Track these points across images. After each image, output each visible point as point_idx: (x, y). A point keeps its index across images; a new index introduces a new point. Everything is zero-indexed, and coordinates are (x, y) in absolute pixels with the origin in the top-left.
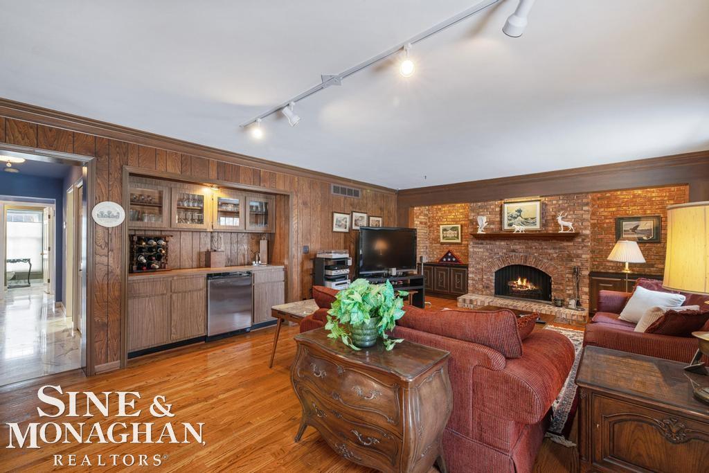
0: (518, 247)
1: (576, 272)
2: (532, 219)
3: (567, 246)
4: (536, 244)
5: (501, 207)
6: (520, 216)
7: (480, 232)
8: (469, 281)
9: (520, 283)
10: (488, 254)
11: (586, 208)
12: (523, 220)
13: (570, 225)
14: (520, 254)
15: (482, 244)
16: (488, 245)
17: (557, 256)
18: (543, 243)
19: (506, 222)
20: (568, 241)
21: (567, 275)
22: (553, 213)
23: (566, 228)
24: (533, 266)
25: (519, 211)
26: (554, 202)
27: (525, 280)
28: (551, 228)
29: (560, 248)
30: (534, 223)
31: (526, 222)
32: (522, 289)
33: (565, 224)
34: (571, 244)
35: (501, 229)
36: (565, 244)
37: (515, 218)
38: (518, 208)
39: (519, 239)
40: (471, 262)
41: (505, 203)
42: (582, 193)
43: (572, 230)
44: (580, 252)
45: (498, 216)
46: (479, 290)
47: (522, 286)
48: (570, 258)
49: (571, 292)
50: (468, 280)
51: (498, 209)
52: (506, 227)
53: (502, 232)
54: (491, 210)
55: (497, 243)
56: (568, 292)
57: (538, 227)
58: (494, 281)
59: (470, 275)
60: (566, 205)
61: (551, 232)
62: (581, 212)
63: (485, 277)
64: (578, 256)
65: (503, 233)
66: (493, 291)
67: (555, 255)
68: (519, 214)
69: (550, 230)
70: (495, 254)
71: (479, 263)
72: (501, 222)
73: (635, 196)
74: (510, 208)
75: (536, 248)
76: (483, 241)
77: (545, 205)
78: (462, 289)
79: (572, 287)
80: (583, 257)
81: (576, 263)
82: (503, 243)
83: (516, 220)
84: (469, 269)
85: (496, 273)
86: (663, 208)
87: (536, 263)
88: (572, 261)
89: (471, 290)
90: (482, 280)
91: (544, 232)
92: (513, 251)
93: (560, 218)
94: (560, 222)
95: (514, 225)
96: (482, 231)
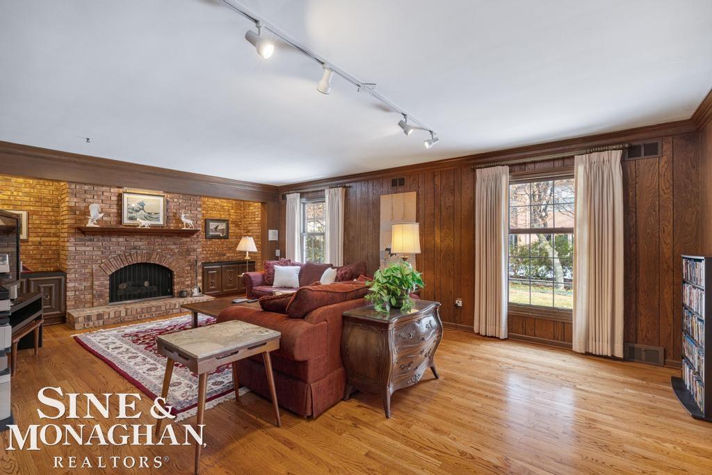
0: (140, 243)
1: (193, 265)
2: (156, 214)
3: (186, 242)
4: (158, 240)
5: (120, 197)
6: (143, 209)
7: (90, 224)
8: (69, 294)
10: (100, 253)
11: (199, 209)
12: (146, 214)
13: (190, 222)
14: (142, 251)
15: (91, 240)
16: (100, 242)
17: (178, 252)
18: (166, 239)
19: (126, 214)
20: (186, 237)
21: (187, 268)
22: (175, 210)
23: (187, 225)
24: (157, 263)
25: (142, 205)
26: (175, 200)
28: (172, 225)
29: (180, 244)
30: (158, 219)
31: (149, 216)
33: (187, 221)
34: (189, 240)
35: (120, 222)
36: (185, 239)
37: (137, 211)
38: (141, 201)
40: (70, 264)
41: (125, 192)
42: (197, 196)
43: (192, 227)
44: (195, 246)
45: (115, 207)
46: (86, 302)
48: (188, 252)
49: (189, 282)
50: (66, 291)
51: (114, 198)
52: (126, 221)
53: (121, 227)
54: (103, 198)
55: (114, 239)
56: (187, 283)
57: (161, 222)
58: (108, 286)
59: (70, 285)
60: (185, 204)
61: (172, 228)
62: (197, 212)
63: (96, 283)
64: (194, 250)
65: (124, 227)
66: (108, 299)
67: (176, 251)
68: (141, 207)
69: (172, 226)
70: (111, 252)
71: (85, 266)
72: (120, 214)
73: (216, 204)
74: (132, 200)
75: (159, 245)
76: (92, 237)
77: (167, 202)
78: (54, 307)
79: (190, 278)
80: (198, 250)
81: (193, 257)
82: (121, 239)
83: (138, 214)
84: (68, 276)
85: (111, 276)
86: (230, 214)
87: (160, 259)
88: (190, 255)
89: (73, 305)
90: (92, 287)
91: (167, 228)
92: (135, 248)
93: (183, 215)
94: (183, 219)
95: (138, 219)
96: (94, 224)
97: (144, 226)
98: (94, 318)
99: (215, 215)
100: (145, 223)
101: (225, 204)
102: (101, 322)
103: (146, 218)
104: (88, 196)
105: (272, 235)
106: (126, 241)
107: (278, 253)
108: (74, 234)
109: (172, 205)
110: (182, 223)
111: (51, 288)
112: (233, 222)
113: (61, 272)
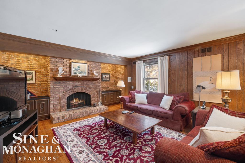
0: (78, 84)
1: (98, 93)
2: (84, 71)
3: (96, 83)
4: (85, 82)
5: (70, 64)
7: (59, 76)
9: (75, 101)
10: (63, 88)
11: (100, 69)
12: (80, 71)
13: (97, 74)
14: (79, 87)
15: (59, 83)
16: (63, 83)
17: (93, 87)
18: (88, 82)
19: (73, 72)
20: (96, 81)
21: (96, 94)
22: (91, 70)
23: (96, 76)
24: (85, 92)
25: (79, 67)
26: (91, 65)
27: (77, 99)
29: (93, 84)
30: (85, 73)
31: (82, 72)
32: (76, 104)
33: (96, 74)
34: (96, 82)
35: (71, 75)
36: (95, 82)
37: (77, 70)
38: (78, 66)
39: (79, 80)
40: (51, 94)
41: (72, 62)
42: (100, 63)
43: (98, 77)
44: (99, 85)
45: (68, 68)
46: (58, 110)
47: (76, 102)
48: (96, 87)
49: (97, 100)
50: (50, 105)
51: (68, 65)
52: (73, 74)
53: (71, 77)
54: (64, 64)
55: (68, 82)
57: (86, 75)
58: (66, 103)
59: (51, 102)
60: (95, 67)
61: (90, 77)
62: (99, 70)
63: (62, 101)
65: (72, 77)
66: (66, 108)
67: (92, 87)
68: (78, 68)
70: (67, 88)
71: (57, 94)
72: (70, 72)
74: (75, 65)
75: (85, 84)
76: (60, 82)
77: (88, 66)
78: (45, 112)
79: (97, 98)
80: (100, 86)
81: (98, 89)
82: (71, 82)
83: (77, 71)
84: (51, 99)
85: (67, 98)
86: (110, 71)
87: (86, 91)
88: (97, 88)
89: (53, 111)
90: (60, 103)
91: (88, 77)
92: (76, 86)
93: (94, 72)
94: (94, 73)
95: (77, 74)
96: (61, 76)
97: (80, 76)
98: (61, 118)
99: (105, 72)
100: (80, 75)
101: (109, 67)
102: (64, 120)
103: (80, 73)
104: (58, 64)
105: (129, 80)
106: (73, 83)
107: (133, 87)
108: (53, 80)
109: (90, 67)
110: (94, 75)
111: (44, 104)
112: (112, 75)
113: (48, 97)
